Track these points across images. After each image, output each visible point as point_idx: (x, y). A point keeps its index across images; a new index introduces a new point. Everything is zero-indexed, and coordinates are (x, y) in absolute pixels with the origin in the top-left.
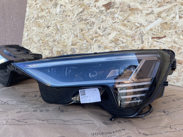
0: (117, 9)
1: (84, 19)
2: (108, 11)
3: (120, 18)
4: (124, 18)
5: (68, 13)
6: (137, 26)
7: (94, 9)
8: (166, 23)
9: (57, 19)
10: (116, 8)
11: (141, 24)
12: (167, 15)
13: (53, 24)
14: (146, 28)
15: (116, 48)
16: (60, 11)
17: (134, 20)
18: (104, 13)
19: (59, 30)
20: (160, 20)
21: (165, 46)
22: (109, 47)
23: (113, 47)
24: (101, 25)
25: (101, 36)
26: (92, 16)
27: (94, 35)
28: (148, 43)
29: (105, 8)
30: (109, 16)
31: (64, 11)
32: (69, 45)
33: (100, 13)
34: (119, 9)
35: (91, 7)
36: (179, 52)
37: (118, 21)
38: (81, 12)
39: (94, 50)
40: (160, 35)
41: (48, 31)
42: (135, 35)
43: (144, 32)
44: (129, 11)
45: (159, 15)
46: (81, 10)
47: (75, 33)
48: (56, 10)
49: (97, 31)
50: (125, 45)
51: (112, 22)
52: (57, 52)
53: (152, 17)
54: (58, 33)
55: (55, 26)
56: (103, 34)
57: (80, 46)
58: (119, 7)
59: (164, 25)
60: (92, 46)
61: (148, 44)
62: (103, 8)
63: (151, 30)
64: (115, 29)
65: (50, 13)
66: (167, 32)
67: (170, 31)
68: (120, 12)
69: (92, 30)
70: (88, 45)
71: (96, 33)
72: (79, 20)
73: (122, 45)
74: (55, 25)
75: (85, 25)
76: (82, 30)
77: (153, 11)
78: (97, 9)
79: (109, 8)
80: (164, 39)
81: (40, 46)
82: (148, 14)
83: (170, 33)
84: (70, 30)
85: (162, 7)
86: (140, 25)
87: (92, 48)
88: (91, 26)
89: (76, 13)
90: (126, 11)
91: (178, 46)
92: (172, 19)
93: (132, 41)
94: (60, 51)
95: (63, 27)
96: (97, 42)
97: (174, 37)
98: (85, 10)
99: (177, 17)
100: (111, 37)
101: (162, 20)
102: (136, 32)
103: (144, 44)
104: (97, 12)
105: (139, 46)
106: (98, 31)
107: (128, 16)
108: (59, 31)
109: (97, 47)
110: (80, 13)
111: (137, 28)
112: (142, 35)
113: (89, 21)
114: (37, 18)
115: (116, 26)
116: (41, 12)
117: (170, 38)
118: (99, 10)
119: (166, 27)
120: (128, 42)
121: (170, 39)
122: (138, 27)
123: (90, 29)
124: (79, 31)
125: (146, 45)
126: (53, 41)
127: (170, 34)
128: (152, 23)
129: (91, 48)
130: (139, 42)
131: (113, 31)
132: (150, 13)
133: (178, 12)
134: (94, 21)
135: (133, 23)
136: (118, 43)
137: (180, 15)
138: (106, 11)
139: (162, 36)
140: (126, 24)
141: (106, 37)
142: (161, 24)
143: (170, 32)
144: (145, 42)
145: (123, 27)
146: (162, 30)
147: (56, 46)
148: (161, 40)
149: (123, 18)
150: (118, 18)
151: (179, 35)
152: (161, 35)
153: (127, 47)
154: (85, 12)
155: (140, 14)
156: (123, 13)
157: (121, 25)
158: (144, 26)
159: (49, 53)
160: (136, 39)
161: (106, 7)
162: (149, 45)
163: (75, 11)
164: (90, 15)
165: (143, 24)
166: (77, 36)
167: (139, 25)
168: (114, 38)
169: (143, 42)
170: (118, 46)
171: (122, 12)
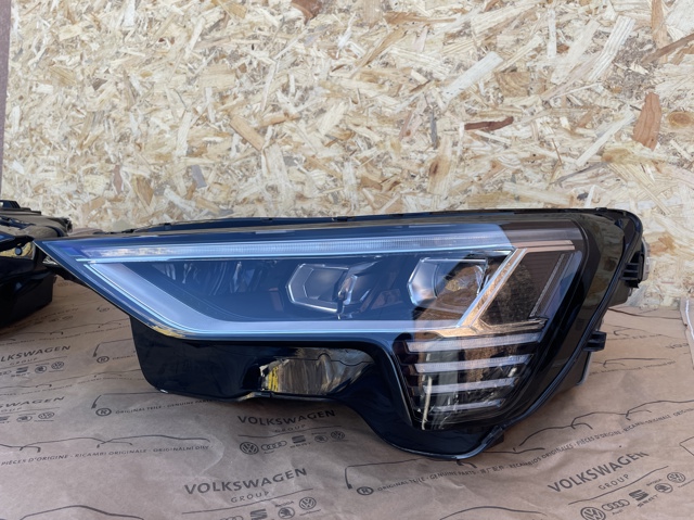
0: (343, 14)
1: (229, 52)
2: (313, 23)
3: (355, 52)
4: (371, 50)
5: (166, 28)
6: (416, 81)
7: (262, 15)
8: (514, 70)
9: (129, 51)
10: (340, 10)
11: (431, 74)
12: (518, 40)
13: (115, 70)
14: (445, 91)
15: (346, 164)
16: (136, 22)
17: (403, 61)
18: (299, 29)
19: (138, 95)
20: (492, 61)
21: (510, 156)
22: (322, 162)
23: (337, 163)
24: (292, 77)
25: (292, 119)
26: (255, 41)
27: (269, 116)
28: (455, 144)
29: (300, 12)
30: (319, 41)
31: (151, 21)
32: (177, 153)
33: (285, 30)
34: (353, 18)
35: (252, 8)
36: (557, 175)
37: (350, 61)
38: (216, 26)
39: (269, 172)
40: (492, 116)
41: (98, 100)
42: (409, 117)
43: (441, 104)
44: (386, 24)
45: (489, 42)
46: (214, 16)
47: (199, 109)
48: (121, 18)
49: (276, 100)
50: (379, 153)
51: (328, 66)
52: (136, 182)
53: (464, 49)
54: (135, 107)
55: (121, 81)
56: (300, 113)
57: (219, 156)
58: (350, 7)
59: (508, 79)
60: (263, 156)
61: (455, 148)
62: (295, 13)
63: (464, 99)
64: (339, 91)
65: (99, 28)
66: (518, 102)
67: (528, 101)
68: (355, 28)
69: (258, 97)
70: (248, 154)
71: (275, 108)
72: (210, 58)
73: (367, 153)
74: (121, 76)
75: (232, 78)
76: (223, 97)
77: (467, 25)
78: (272, 14)
79: (317, 10)
80: (507, 130)
81: (72, 160)
82: (453, 36)
83: (525, 107)
84: (177, 97)
85: (499, 11)
86: (426, 76)
87: (264, 166)
88: (253, 79)
89: (198, 31)
90: (376, 23)
91: (554, 155)
92: (533, 57)
93: (401, 137)
94: (148, 177)
95: (153, 84)
96: (279, 141)
97: (539, 121)
98: (230, 18)
99: (552, 47)
100: (328, 123)
101: (500, 60)
102: (413, 105)
103: (441, 148)
104: (273, 26)
105: (425, 157)
106: (280, 100)
107: (384, 45)
108: (138, 99)
109: (282, 161)
110: (211, 29)
111: (414, 90)
112: (433, 114)
113: (245, 61)
114: (53, 47)
115: (344, 83)
116: (68, 25)
117: (526, 125)
118: (281, 17)
119: (513, 84)
120: (388, 143)
121: (528, 128)
122: (419, 87)
123: (253, 94)
124: (212, 100)
125: (448, 153)
126: (118, 138)
127: (525, 111)
128: (466, 69)
129: (259, 166)
130: (422, 142)
131: (332, 100)
132: (459, 34)
133: (552, 28)
134: (264, 60)
135: (404, 69)
136: (354, 144)
137: (562, 40)
138: (305, 23)
139: (501, 119)
140: (379, 74)
141: (310, 122)
142: (496, 74)
143: (527, 104)
144: (442, 141)
145: (368, 85)
146: (500, 95)
147: (130, 159)
148: (497, 135)
149: (368, 49)
150: (348, 51)
151: (555, 114)
152: (498, 116)
153: (385, 161)
154: (231, 27)
155: (423, 37)
156: (366, 30)
157: (361, 79)
158: (438, 80)
159: (109, 187)
160: (413, 130)
161: (304, 6)
162: (459, 153)
163: (193, 20)
164: (249, 38)
165: (435, 76)
166: (205, 119)
167: (421, 79)
168: (337, 126)
169: (436, 144)
170: (352, 157)
171: (362, 26)
